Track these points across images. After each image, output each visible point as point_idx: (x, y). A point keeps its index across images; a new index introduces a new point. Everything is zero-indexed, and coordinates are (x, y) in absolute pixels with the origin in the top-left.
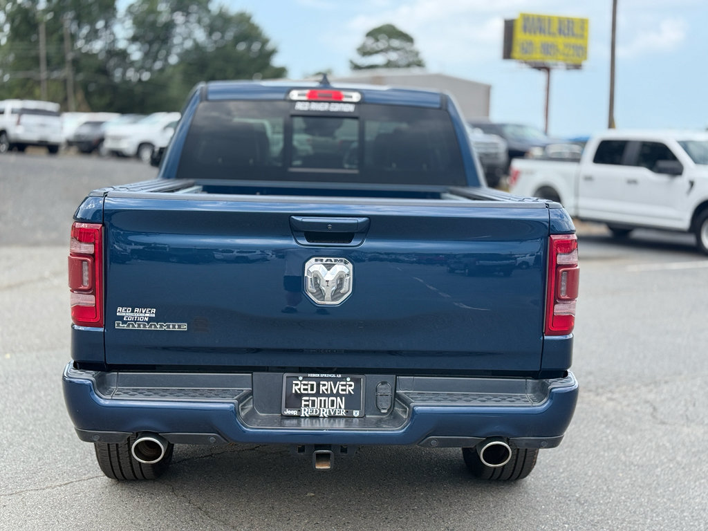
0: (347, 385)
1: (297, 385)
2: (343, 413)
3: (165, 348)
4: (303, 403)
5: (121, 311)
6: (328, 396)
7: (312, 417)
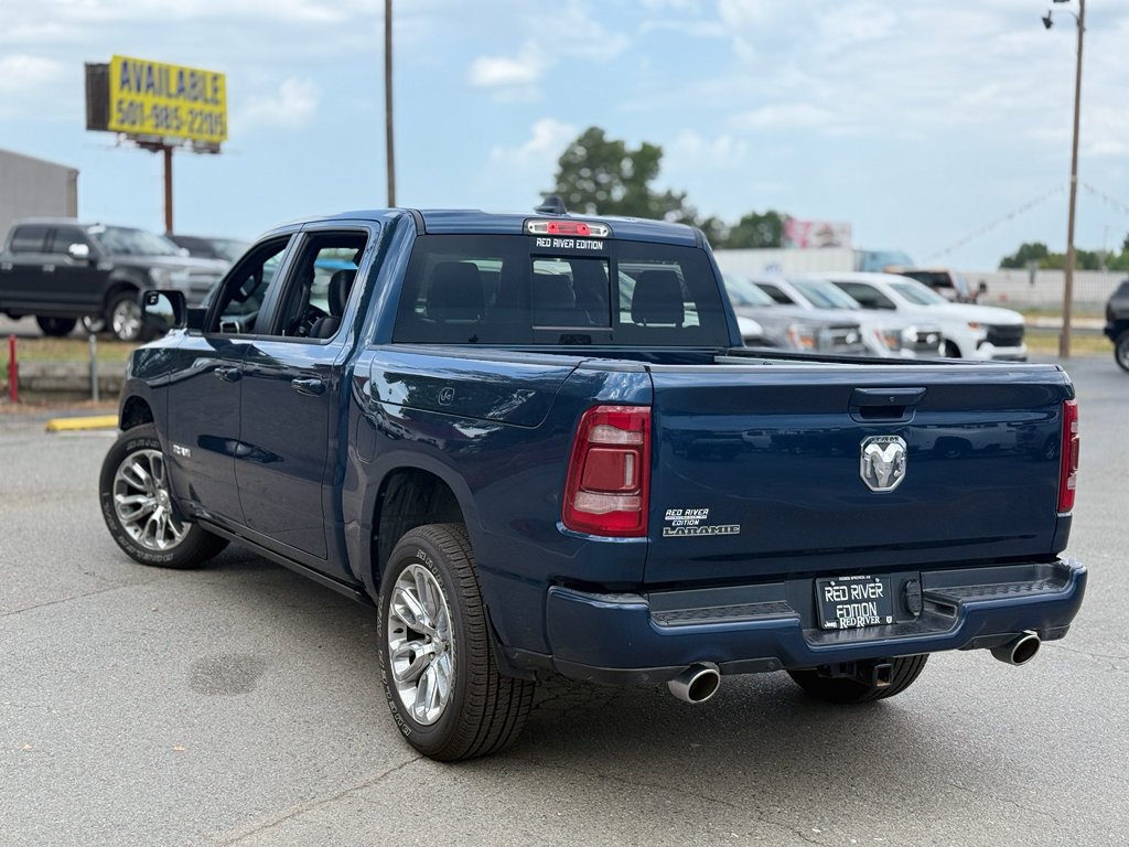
0: (876, 588)
1: (829, 592)
2: (877, 621)
4: (839, 613)
5: (670, 515)
6: (860, 602)
7: (850, 628)
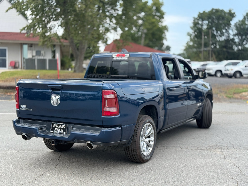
0: (64, 126)
1: (54, 125)
2: (62, 133)
3: (30, 115)
4: (55, 130)
5: (21, 106)
6: (60, 128)
7: (56, 133)
